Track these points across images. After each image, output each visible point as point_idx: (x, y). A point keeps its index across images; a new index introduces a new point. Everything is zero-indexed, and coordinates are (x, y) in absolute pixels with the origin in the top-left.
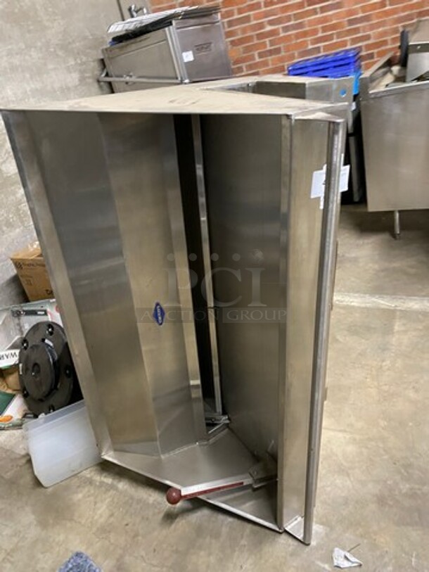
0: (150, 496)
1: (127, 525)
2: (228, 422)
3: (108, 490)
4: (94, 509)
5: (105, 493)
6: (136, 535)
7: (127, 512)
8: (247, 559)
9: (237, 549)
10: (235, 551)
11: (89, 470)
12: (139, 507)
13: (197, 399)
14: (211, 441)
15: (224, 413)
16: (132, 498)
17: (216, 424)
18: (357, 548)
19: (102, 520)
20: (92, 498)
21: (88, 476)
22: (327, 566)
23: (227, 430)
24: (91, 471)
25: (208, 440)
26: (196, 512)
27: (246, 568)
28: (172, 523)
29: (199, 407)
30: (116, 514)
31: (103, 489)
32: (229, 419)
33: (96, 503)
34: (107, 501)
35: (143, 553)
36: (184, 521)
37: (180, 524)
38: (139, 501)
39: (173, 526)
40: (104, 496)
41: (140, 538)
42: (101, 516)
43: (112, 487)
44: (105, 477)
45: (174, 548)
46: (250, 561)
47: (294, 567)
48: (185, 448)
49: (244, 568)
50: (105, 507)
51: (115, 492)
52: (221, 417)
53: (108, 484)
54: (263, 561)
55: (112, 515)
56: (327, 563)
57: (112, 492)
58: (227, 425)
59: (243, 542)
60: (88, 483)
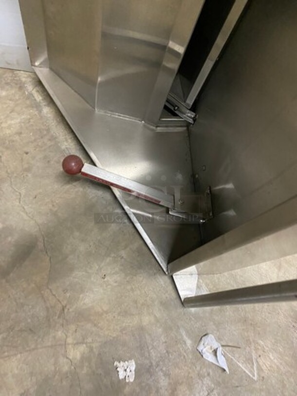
0: (66, 140)
1: (27, 153)
2: (191, 121)
3: (32, 106)
4: (8, 116)
5: (26, 107)
6: (28, 170)
7: (35, 140)
8: (116, 273)
9: (113, 255)
10: (109, 256)
11: (27, 73)
12: (49, 143)
13: (168, 70)
14: (159, 129)
15: (194, 109)
16: (48, 130)
17: (175, 115)
18: (235, 349)
19: (8, 132)
20: (12, 104)
21: (24, 80)
22: (189, 342)
23: (185, 128)
24: (29, 76)
25: (157, 127)
26: (98, 190)
27: (108, 281)
28: (68, 182)
29: (166, 82)
30: (23, 135)
31: (28, 102)
32: (194, 119)
33: (12, 111)
34: (23, 117)
35: (23, 192)
36: (81, 189)
37: (76, 190)
38: (53, 138)
39: (68, 186)
40: (24, 109)
41: (30, 175)
42: (9, 127)
43: (37, 106)
44: (38, 91)
45: (55, 209)
46: (116, 277)
47: (155, 316)
48: (127, 118)
49: (106, 279)
50: (19, 120)
51: (36, 113)
52: (188, 111)
53: (35, 100)
54: (129, 287)
55: (20, 134)
56: (192, 340)
57: (34, 112)
58: (188, 125)
59: (123, 253)
60: (18, 86)
